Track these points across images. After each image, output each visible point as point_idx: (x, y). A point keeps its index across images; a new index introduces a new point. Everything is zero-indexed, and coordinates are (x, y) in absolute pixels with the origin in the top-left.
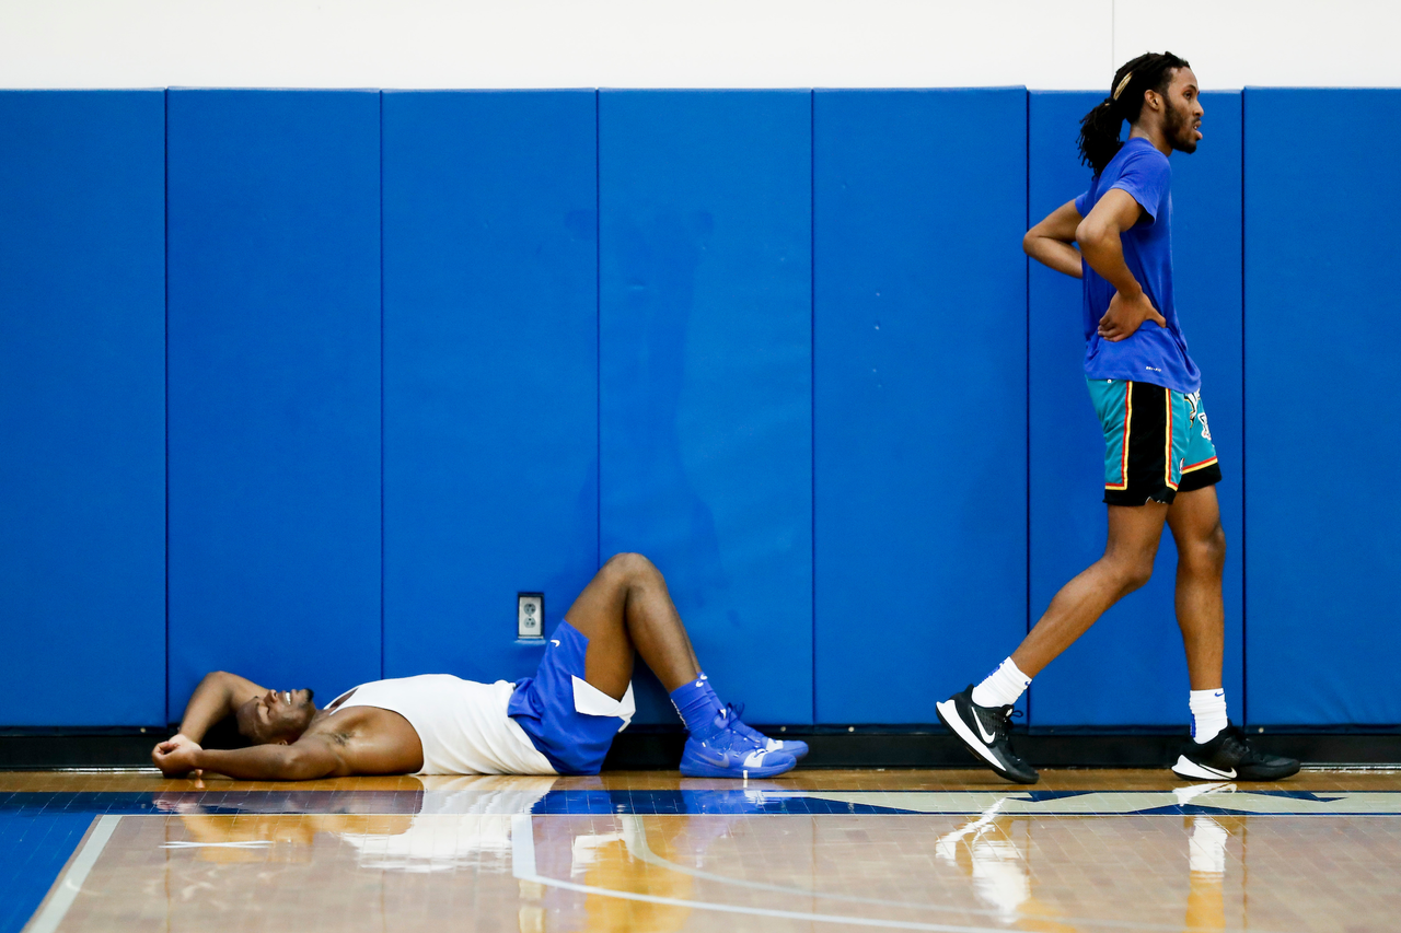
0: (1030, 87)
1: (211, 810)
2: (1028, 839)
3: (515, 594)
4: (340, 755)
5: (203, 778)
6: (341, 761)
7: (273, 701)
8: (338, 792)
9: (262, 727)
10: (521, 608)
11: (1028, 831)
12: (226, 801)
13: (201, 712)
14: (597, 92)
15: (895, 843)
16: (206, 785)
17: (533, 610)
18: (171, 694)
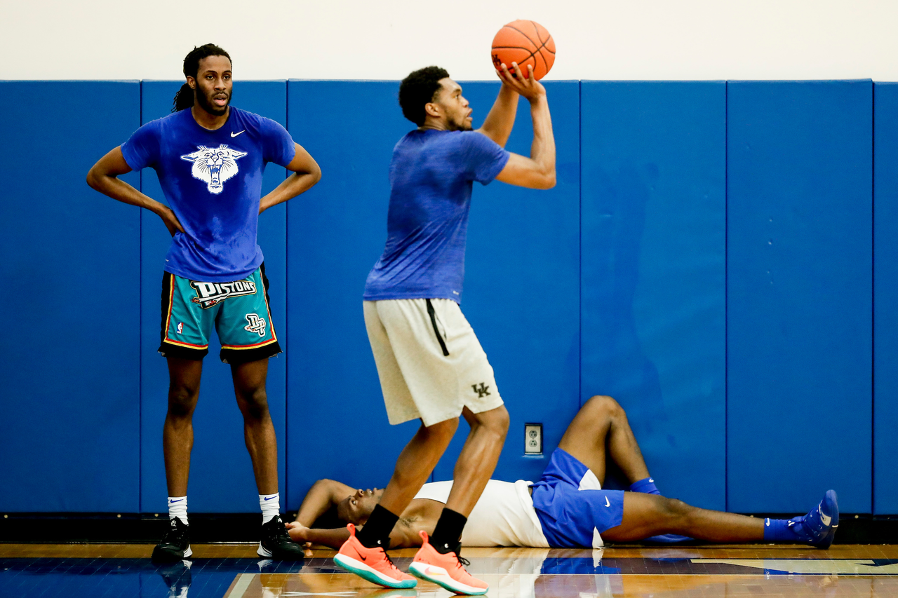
0: (875, 80)
1: (318, 571)
2: (872, 592)
3: (523, 424)
4: (407, 534)
5: (311, 548)
6: (407, 538)
7: (361, 496)
8: (403, 558)
9: (352, 513)
10: (527, 434)
11: (872, 587)
12: (326, 564)
13: (312, 506)
14: (580, 82)
15: (781, 594)
16: (314, 554)
17: (535, 435)
18: (290, 491)
